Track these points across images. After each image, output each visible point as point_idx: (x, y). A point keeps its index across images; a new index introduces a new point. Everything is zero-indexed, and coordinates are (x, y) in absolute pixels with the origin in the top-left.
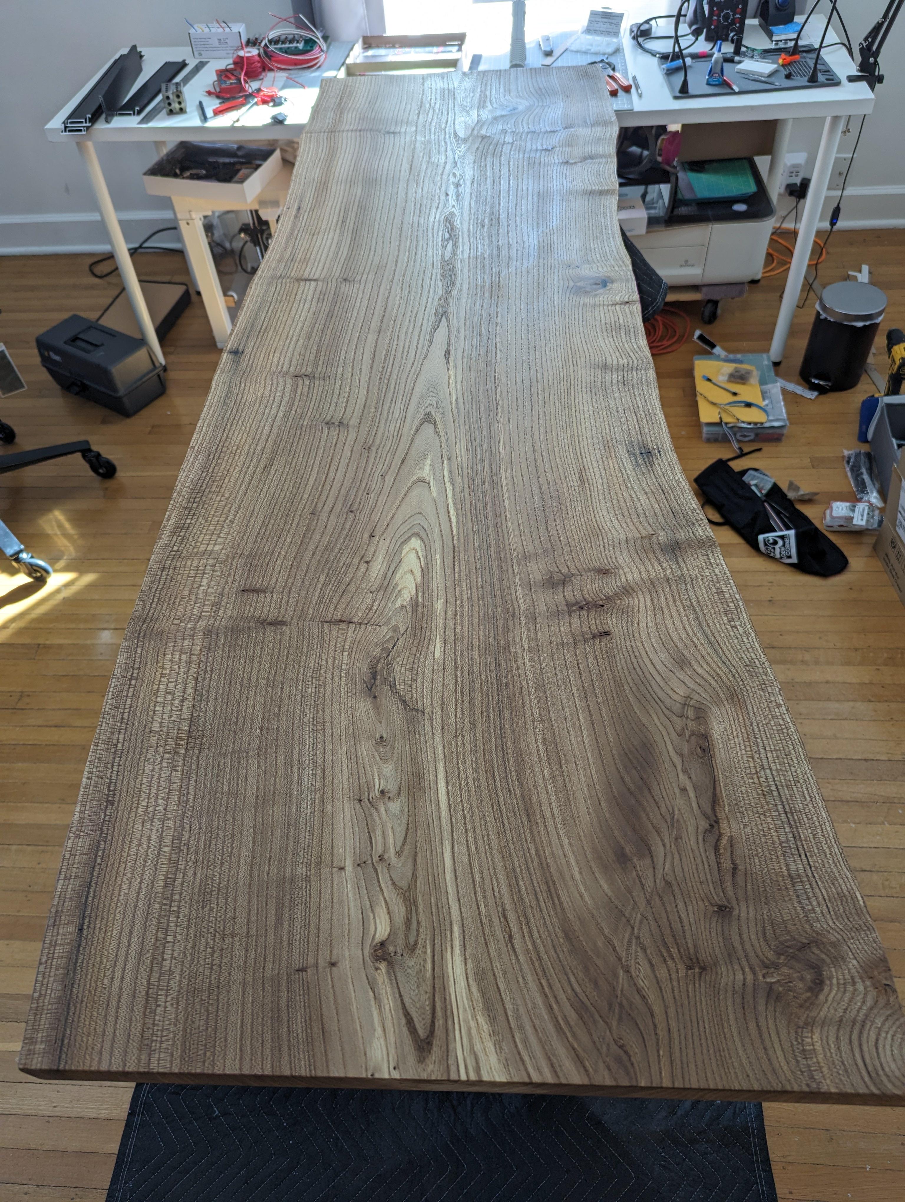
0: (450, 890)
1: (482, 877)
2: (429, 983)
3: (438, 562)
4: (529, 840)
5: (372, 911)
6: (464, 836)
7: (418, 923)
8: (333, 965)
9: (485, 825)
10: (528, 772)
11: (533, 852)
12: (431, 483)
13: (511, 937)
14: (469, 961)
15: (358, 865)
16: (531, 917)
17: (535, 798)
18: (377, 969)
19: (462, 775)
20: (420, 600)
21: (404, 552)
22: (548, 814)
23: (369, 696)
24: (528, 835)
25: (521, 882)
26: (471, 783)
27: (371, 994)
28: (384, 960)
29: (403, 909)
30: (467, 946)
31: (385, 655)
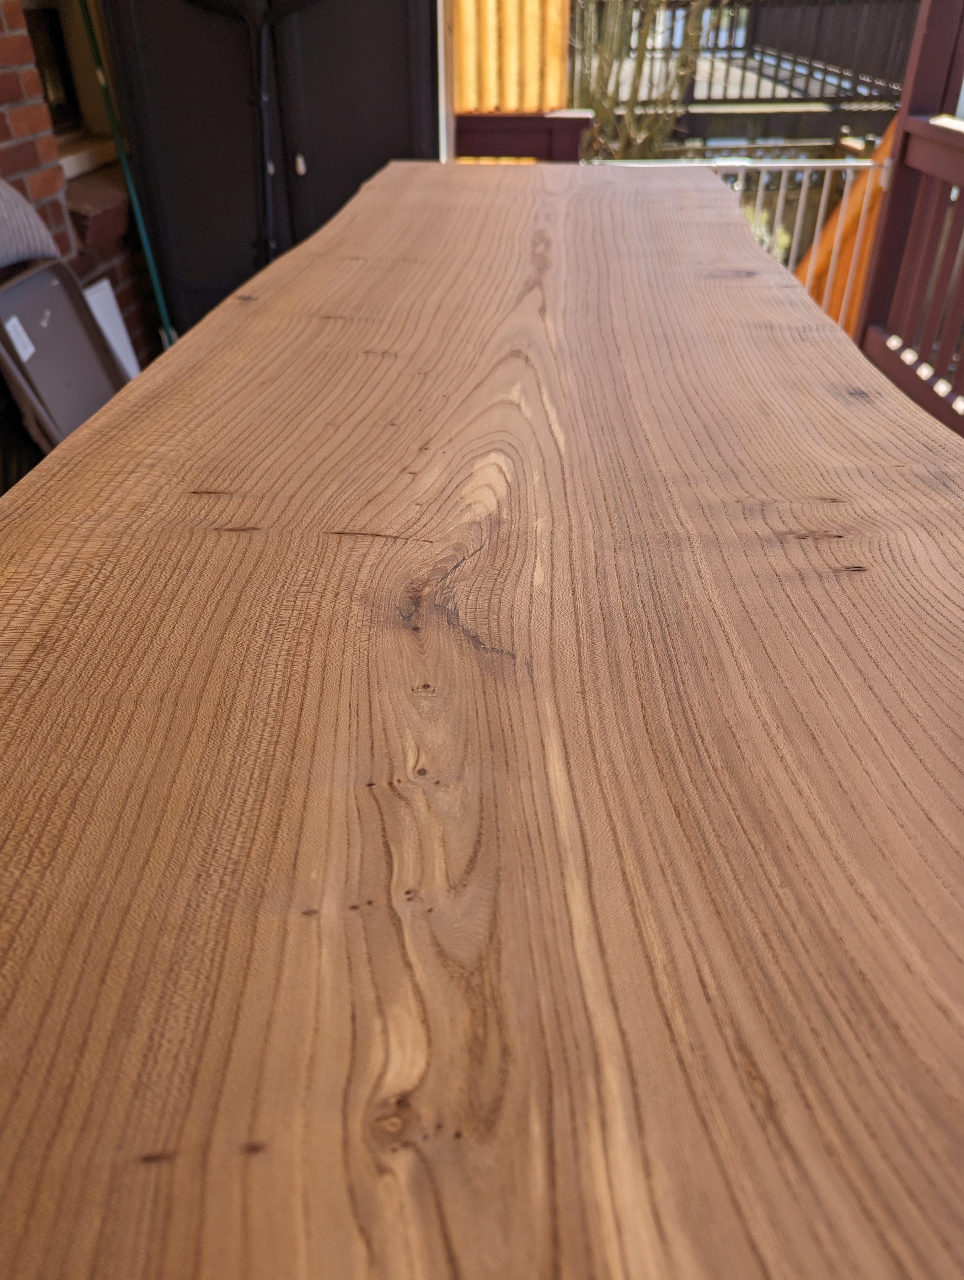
0: (588, 976)
1: (670, 952)
2: (541, 1223)
3: (537, 478)
4: (776, 881)
5: (381, 1012)
6: (615, 862)
7: (505, 1052)
8: (253, 1149)
9: (664, 844)
10: (749, 755)
11: (792, 906)
12: (523, 405)
13: (770, 1104)
14: (658, 1166)
15: (354, 908)
16: (816, 1053)
17: (772, 803)
18: (382, 1170)
19: (600, 753)
20: (505, 515)
21: (477, 466)
22: (811, 831)
23: (405, 627)
24: (773, 871)
25: (772, 969)
26: (622, 768)
27: (360, 1248)
28: (406, 1145)
29: (464, 1017)
30: (650, 1121)
31: (439, 576)
